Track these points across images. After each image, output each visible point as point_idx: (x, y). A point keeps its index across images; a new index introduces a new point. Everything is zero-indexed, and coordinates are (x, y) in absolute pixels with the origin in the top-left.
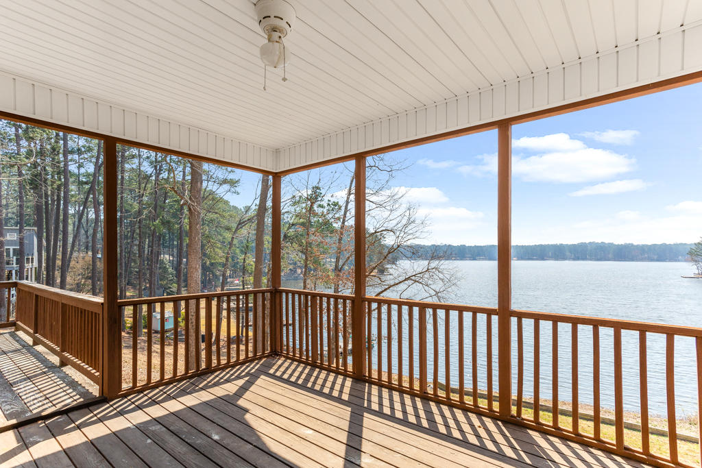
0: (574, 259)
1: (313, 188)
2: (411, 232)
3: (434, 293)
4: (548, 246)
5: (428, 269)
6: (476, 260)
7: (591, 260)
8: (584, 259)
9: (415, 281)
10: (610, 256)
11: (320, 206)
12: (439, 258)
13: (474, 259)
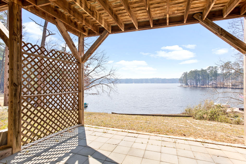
0: (151, 83)
4: (144, 79)
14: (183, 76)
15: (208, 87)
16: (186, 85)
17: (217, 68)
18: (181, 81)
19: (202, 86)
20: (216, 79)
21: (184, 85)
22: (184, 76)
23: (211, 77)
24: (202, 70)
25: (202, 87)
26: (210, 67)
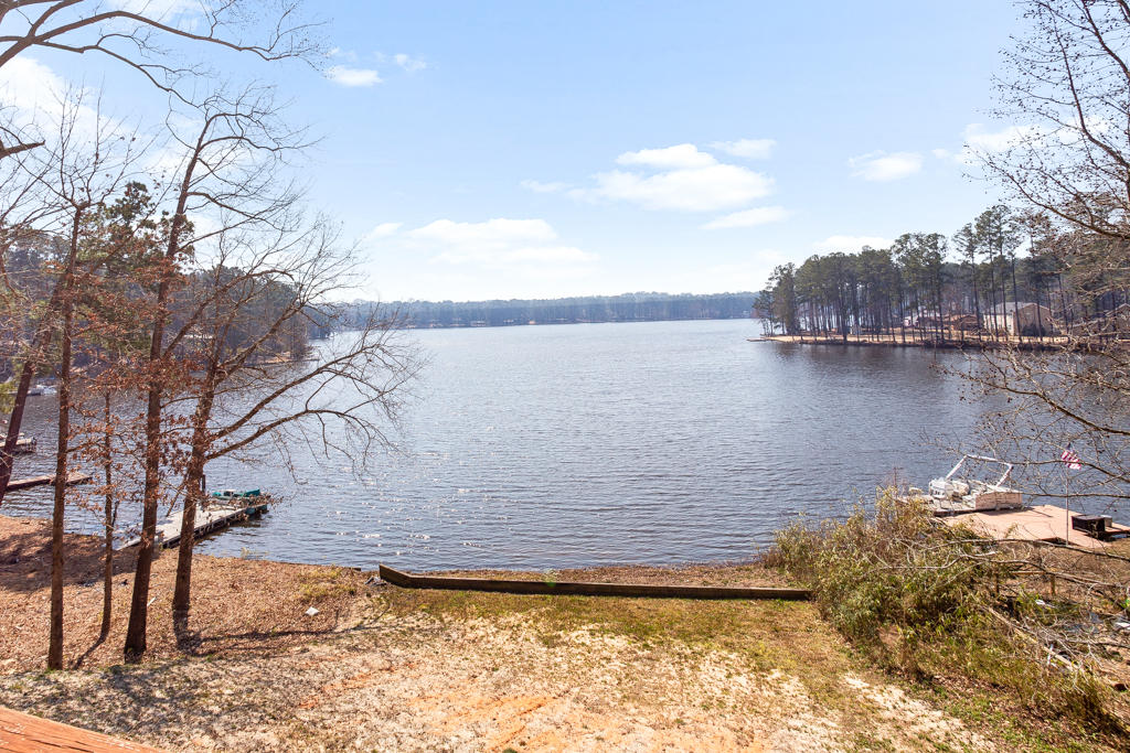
0: (617, 321)
1: (129, 186)
2: (327, 275)
3: (374, 394)
5: (364, 349)
6: (470, 326)
7: (640, 320)
8: (631, 319)
9: (338, 373)
10: (665, 313)
11: (145, 224)
12: (385, 326)
13: (468, 326)
14: (774, 284)
15: (899, 340)
16: (789, 334)
17: (940, 245)
18: (765, 313)
19: (868, 339)
20: (940, 300)
21: (779, 331)
22: (779, 284)
23: (912, 291)
24: (869, 255)
25: (870, 345)
26: (907, 237)
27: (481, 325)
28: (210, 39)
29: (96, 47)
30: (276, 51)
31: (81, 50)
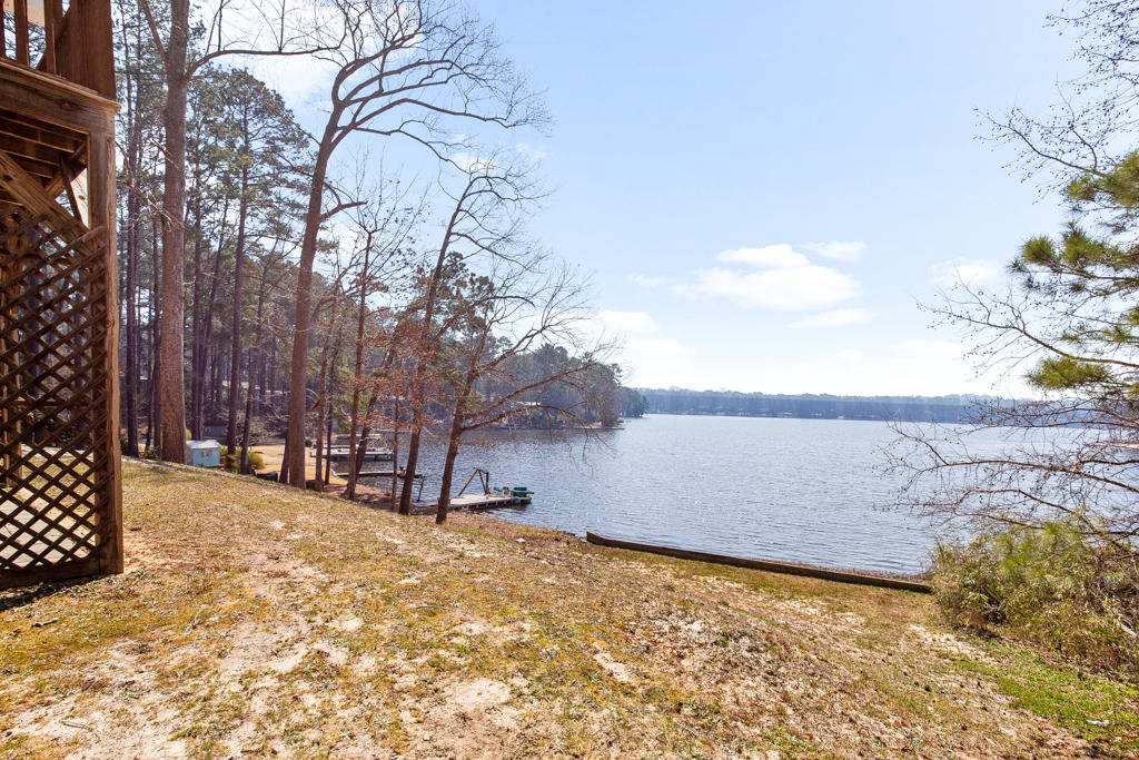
27: (788, 416)
28: (465, 114)
29: (399, 131)
30: (512, 120)
31: (388, 133)
